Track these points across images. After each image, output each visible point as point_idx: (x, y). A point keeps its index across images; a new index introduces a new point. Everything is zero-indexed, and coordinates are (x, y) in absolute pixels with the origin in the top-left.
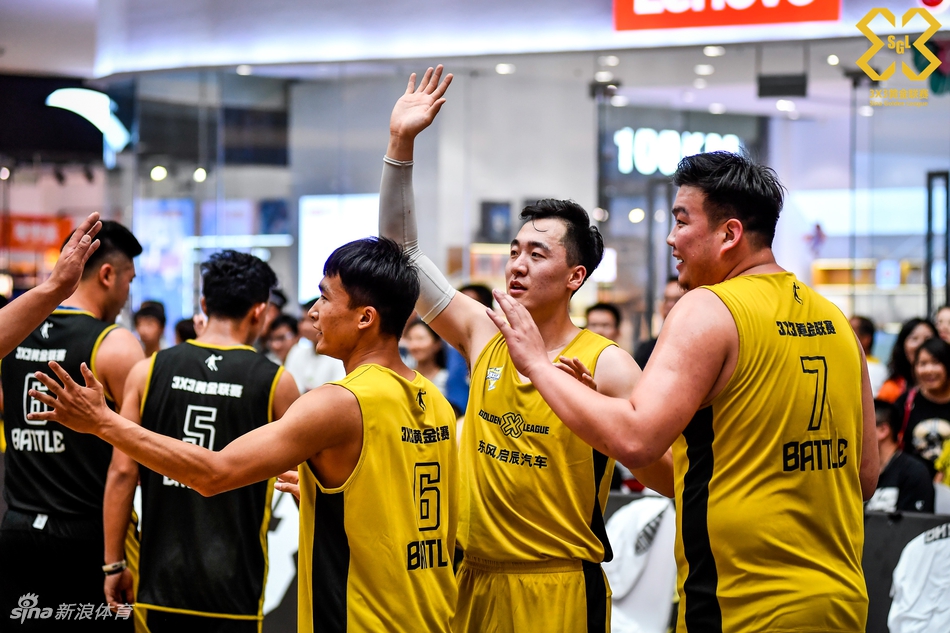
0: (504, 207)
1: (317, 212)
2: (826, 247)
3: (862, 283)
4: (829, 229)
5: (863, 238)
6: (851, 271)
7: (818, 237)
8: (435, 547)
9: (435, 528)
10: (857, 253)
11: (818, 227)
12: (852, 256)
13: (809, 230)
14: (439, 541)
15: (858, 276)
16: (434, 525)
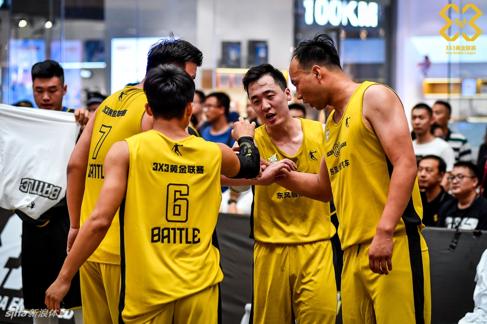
0: (237, 45)
1: (122, 48)
2: (431, 71)
3: (454, 93)
4: (433, 59)
5: (455, 64)
6: (449, 84)
7: (426, 64)
8: (184, 232)
9: (185, 222)
10: (452, 74)
11: (427, 58)
12: (449, 76)
13: (422, 60)
14: (187, 229)
15: (452, 88)
16: (184, 220)
